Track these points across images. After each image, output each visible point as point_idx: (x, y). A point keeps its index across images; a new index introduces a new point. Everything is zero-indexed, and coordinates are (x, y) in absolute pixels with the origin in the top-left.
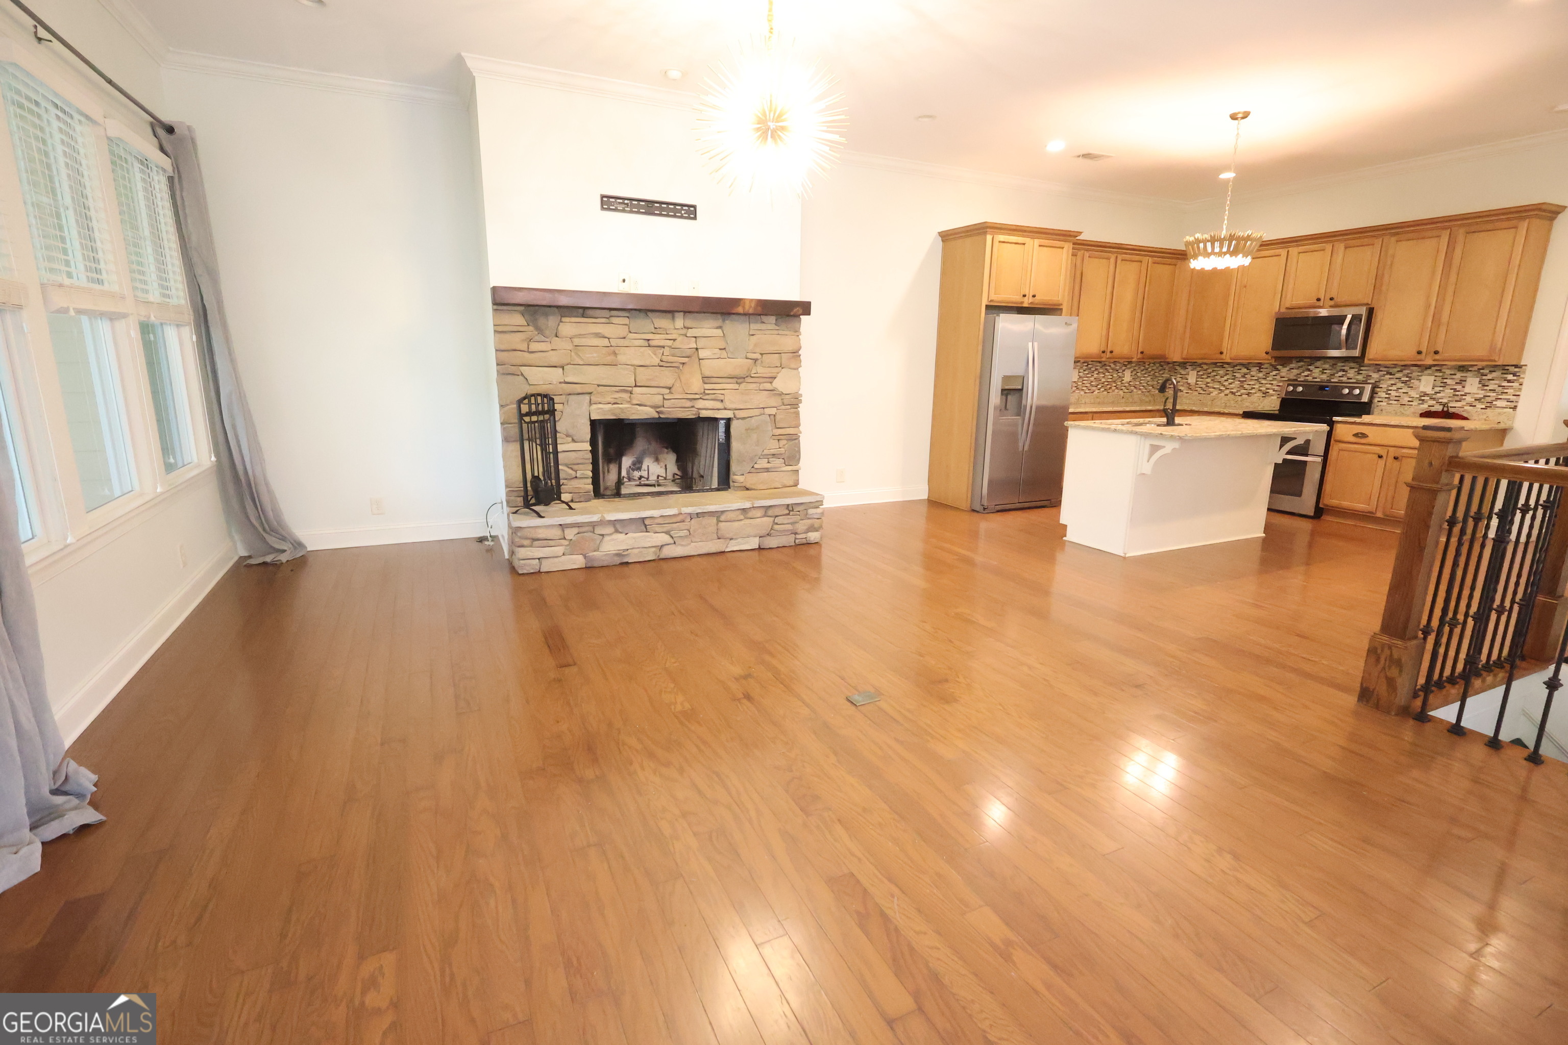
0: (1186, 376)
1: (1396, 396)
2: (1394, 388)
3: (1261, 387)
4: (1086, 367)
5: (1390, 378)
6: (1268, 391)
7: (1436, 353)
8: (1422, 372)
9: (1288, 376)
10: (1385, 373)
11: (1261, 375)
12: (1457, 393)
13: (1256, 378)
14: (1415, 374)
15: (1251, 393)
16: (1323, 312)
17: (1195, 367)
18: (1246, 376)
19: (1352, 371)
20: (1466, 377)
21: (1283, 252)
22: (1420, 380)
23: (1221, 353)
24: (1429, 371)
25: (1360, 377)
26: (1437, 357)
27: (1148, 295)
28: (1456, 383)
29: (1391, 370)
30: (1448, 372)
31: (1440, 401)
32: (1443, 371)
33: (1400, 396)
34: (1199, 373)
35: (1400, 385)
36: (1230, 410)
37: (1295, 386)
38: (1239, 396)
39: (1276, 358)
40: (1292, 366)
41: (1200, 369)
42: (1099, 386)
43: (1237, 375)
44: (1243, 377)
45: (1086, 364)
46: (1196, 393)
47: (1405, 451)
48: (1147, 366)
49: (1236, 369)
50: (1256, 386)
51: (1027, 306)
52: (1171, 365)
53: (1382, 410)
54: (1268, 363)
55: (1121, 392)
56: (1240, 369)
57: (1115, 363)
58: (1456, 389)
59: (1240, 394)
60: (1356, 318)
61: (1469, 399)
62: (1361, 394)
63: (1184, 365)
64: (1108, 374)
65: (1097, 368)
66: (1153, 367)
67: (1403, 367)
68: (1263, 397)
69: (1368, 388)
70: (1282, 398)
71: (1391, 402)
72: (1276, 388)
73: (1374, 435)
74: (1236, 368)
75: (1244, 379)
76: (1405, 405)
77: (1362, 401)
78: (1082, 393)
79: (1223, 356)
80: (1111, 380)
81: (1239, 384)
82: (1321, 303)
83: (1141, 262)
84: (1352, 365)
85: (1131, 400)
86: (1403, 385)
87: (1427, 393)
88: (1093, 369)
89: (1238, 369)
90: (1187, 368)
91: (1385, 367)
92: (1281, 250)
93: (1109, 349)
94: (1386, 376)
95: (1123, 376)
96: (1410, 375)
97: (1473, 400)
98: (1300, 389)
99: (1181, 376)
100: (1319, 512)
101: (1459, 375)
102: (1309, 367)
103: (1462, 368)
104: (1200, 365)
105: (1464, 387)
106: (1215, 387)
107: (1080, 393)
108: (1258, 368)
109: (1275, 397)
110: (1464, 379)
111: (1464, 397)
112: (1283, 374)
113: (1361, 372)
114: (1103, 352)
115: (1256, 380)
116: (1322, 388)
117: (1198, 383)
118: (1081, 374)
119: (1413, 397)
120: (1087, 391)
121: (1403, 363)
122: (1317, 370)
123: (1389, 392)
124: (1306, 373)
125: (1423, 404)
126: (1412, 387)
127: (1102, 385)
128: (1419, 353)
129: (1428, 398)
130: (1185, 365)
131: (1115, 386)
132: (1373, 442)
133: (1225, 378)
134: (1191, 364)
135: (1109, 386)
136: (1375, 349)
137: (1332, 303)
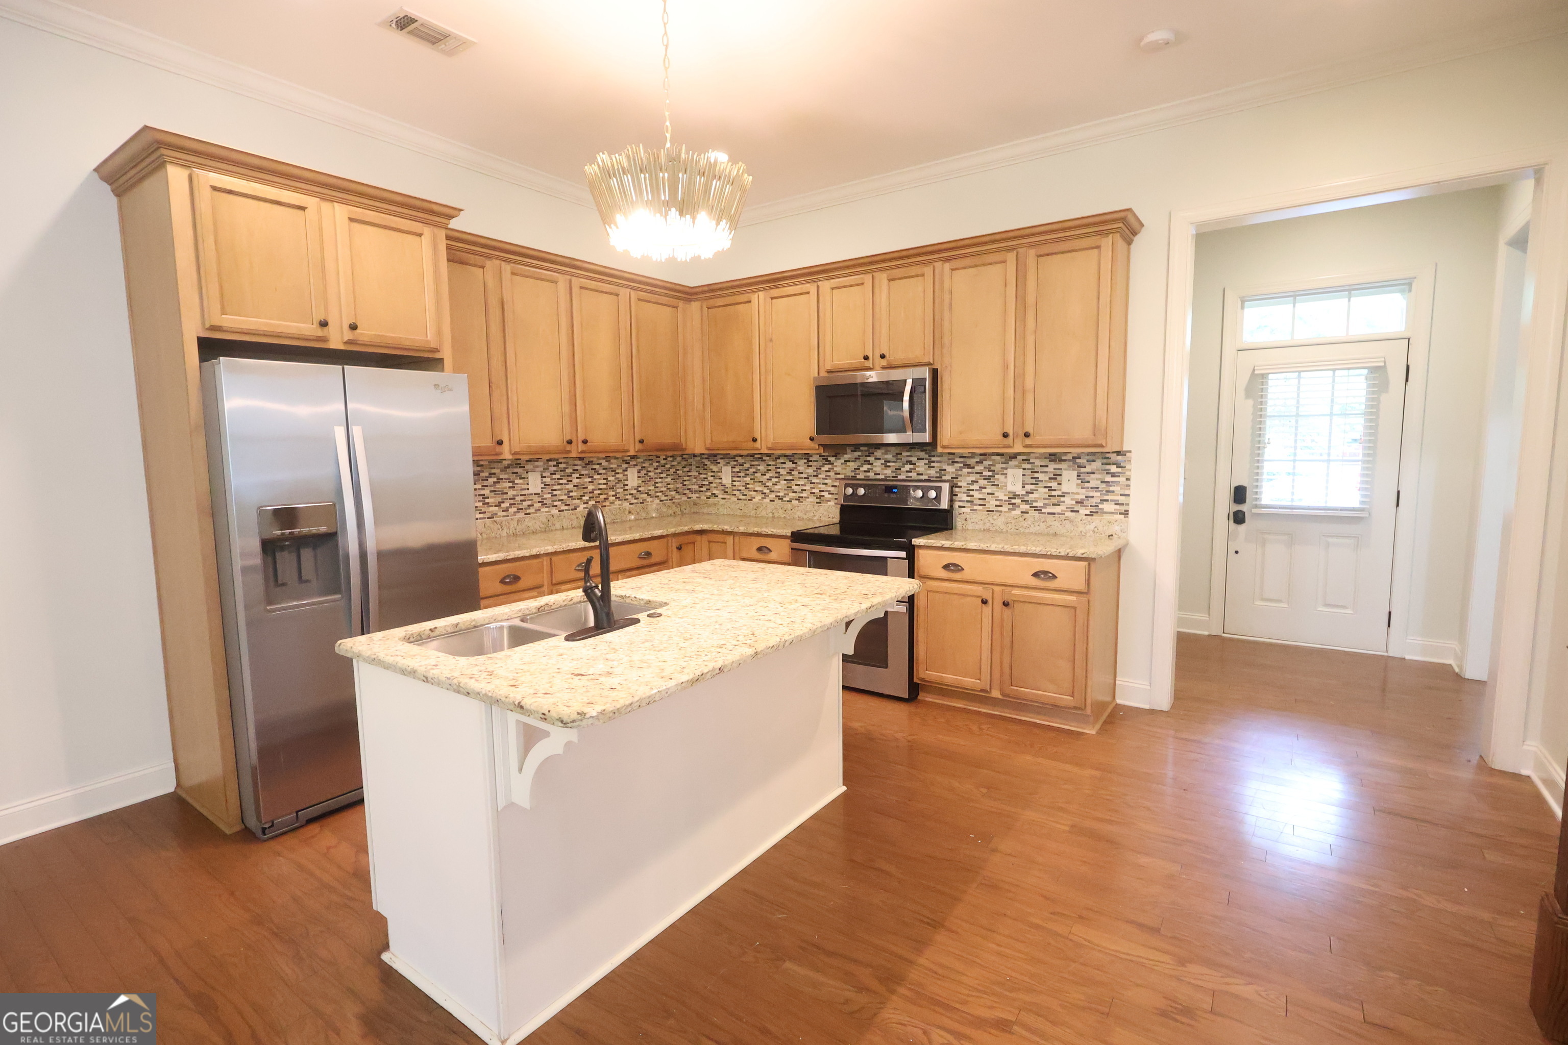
0: (719, 474)
1: (980, 499)
2: (976, 487)
3: (814, 488)
4: (555, 468)
5: (968, 473)
6: (823, 494)
7: (1027, 435)
8: (1006, 463)
9: (844, 471)
10: (962, 465)
11: (810, 471)
12: (1053, 493)
13: (806, 476)
14: (998, 467)
15: (802, 497)
16: (873, 377)
17: (727, 460)
18: (793, 473)
19: (921, 464)
20: (1061, 469)
21: (812, 288)
22: (1006, 474)
23: (755, 440)
24: (1013, 463)
25: (932, 472)
26: (1028, 441)
27: (638, 351)
28: (1050, 478)
29: (969, 461)
30: (1038, 462)
31: (1035, 504)
32: (1031, 461)
33: (985, 499)
34: (734, 470)
35: (982, 482)
36: (774, 531)
37: (855, 487)
38: (788, 501)
39: (825, 447)
40: (846, 457)
41: (735, 463)
42: (586, 498)
43: (782, 471)
44: (789, 473)
45: (555, 463)
46: (734, 499)
47: (1015, 591)
48: (663, 462)
49: (779, 463)
50: (807, 488)
51: (342, 347)
52: (698, 458)
53: (966, 520)
54: (817, 454)
55: (626, 504)
56: (785, 463)
57: (607, 459)
58: (1051, 487)
59: (788, 500)
60: (918, 384)
61: (1068, 501)
62: (938, 498)
63: (713, 457)
64: (598, 477)
65: (576, 468)
66: (672, 461)
67: (982, 457)
68: (817, 503)
69: (946, 487)
70: (842, 505)
71: (975, 507)
72: (832, 490)
73: (972, 566)
74: (778, 461)
75: (791, 478)
76: (993, 511)
77: (940, 508)
78: (555, 511)
79: (758, 445)
80: (604, 486)
81: (785, 484)
82: (869, 363)
83: (617, 295)
84: (922, 454)
85: (644, 515)
86: (986, 482)
87: (1017, 493)
88: (569, 471)
89: (782, 463)
90: (719, 463)
91: (961, 457)
92: (808, 285)
93: (581, 437)
94: (964, 470)
95: (625, 478)
96: (993, 468)
97: (1074, 502)
98: (861, 491)
99: (712, 474)
100: (915, 689)
101: (1052, 467)
102: (869, 459)
103: (1054, 457)
104: (733, 458)
105: (1060, 484)
106: (756, 489)
107: (550, 512)
108: (806, 461)
109: (832, 503)
110: (1058, 472)
111: (1062, 499)
112: (837, 469)
113: (932, 464)
114: (570, 442)
115: (805, 478)
116: (889, 489)
117: (734, 483)
118: (547, 480)
119: (1002, 500)
120: (564, 508)
121: (982, 451)
122: (878, 463)
123: (971, 493)
124: (866, 467)
125: (1015, 510)
126: (998, 485)
127: (591, 495)
128: (1005, 435)
129: (1019, 501)
130: (715, 458)
131: (613, 496)
132: (970, 578)
133: (768, 476)
134: (722, 457)
135: (602, 497)
136: (949, 433)
137: (884, 362)
